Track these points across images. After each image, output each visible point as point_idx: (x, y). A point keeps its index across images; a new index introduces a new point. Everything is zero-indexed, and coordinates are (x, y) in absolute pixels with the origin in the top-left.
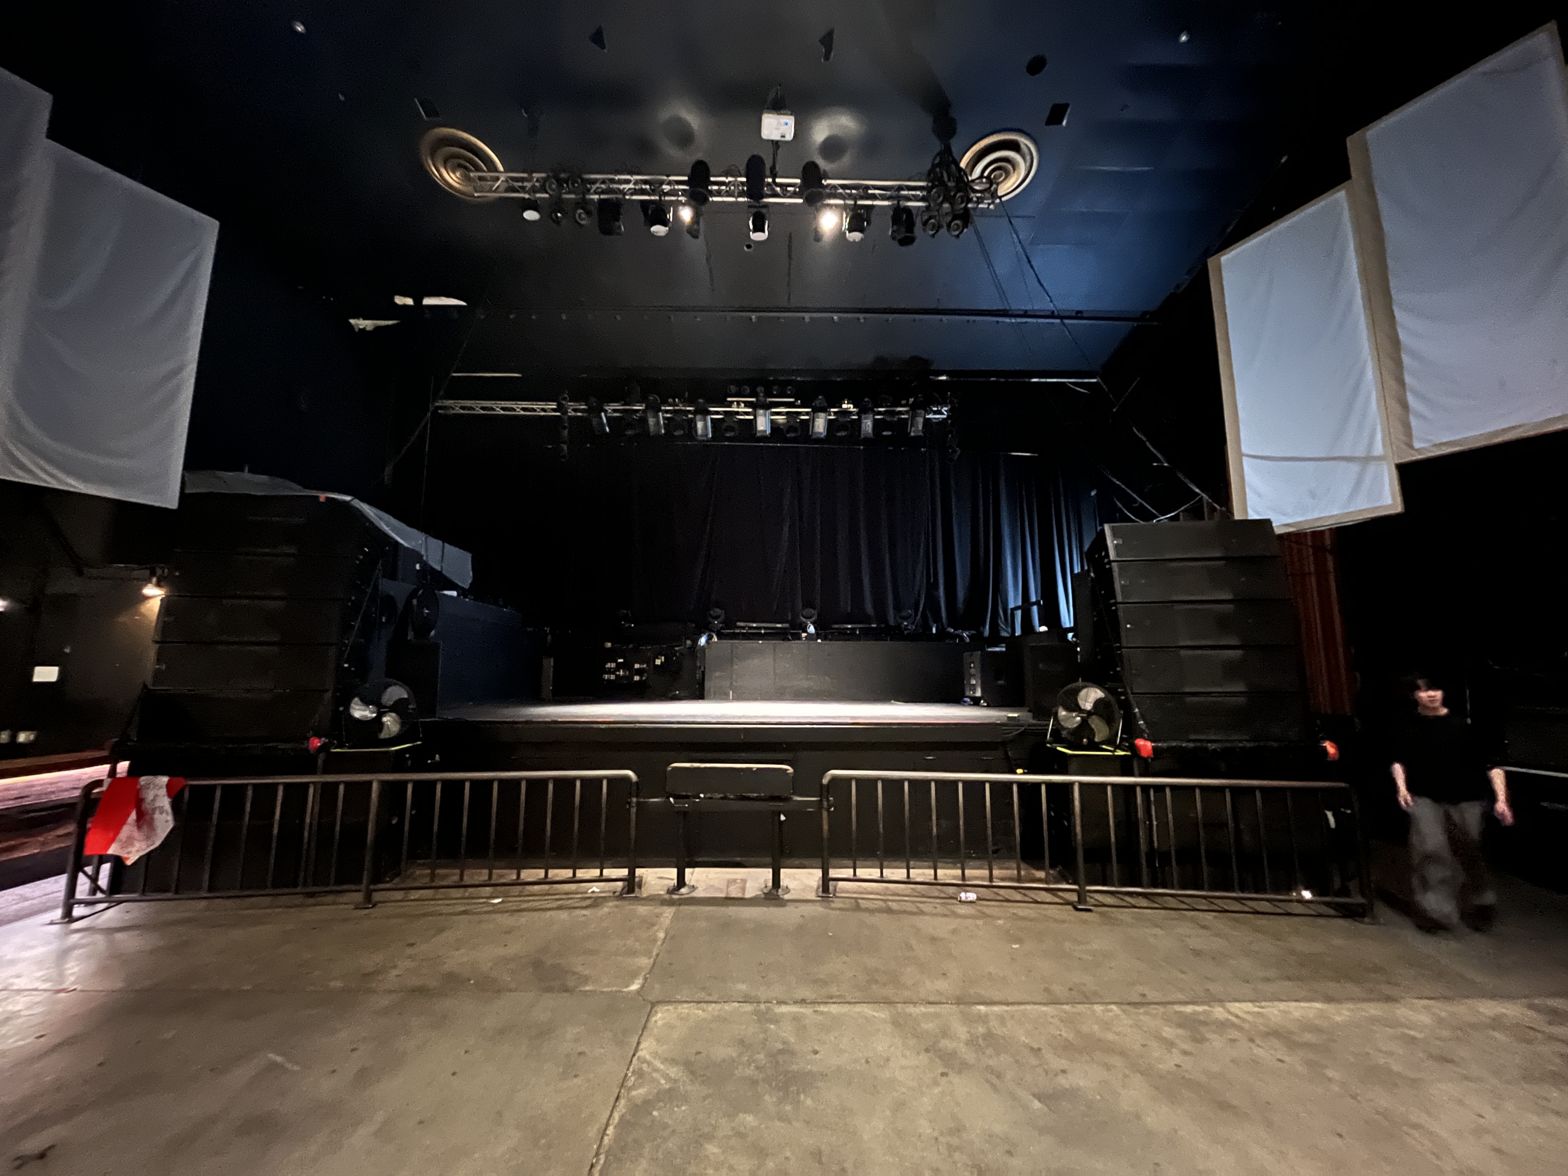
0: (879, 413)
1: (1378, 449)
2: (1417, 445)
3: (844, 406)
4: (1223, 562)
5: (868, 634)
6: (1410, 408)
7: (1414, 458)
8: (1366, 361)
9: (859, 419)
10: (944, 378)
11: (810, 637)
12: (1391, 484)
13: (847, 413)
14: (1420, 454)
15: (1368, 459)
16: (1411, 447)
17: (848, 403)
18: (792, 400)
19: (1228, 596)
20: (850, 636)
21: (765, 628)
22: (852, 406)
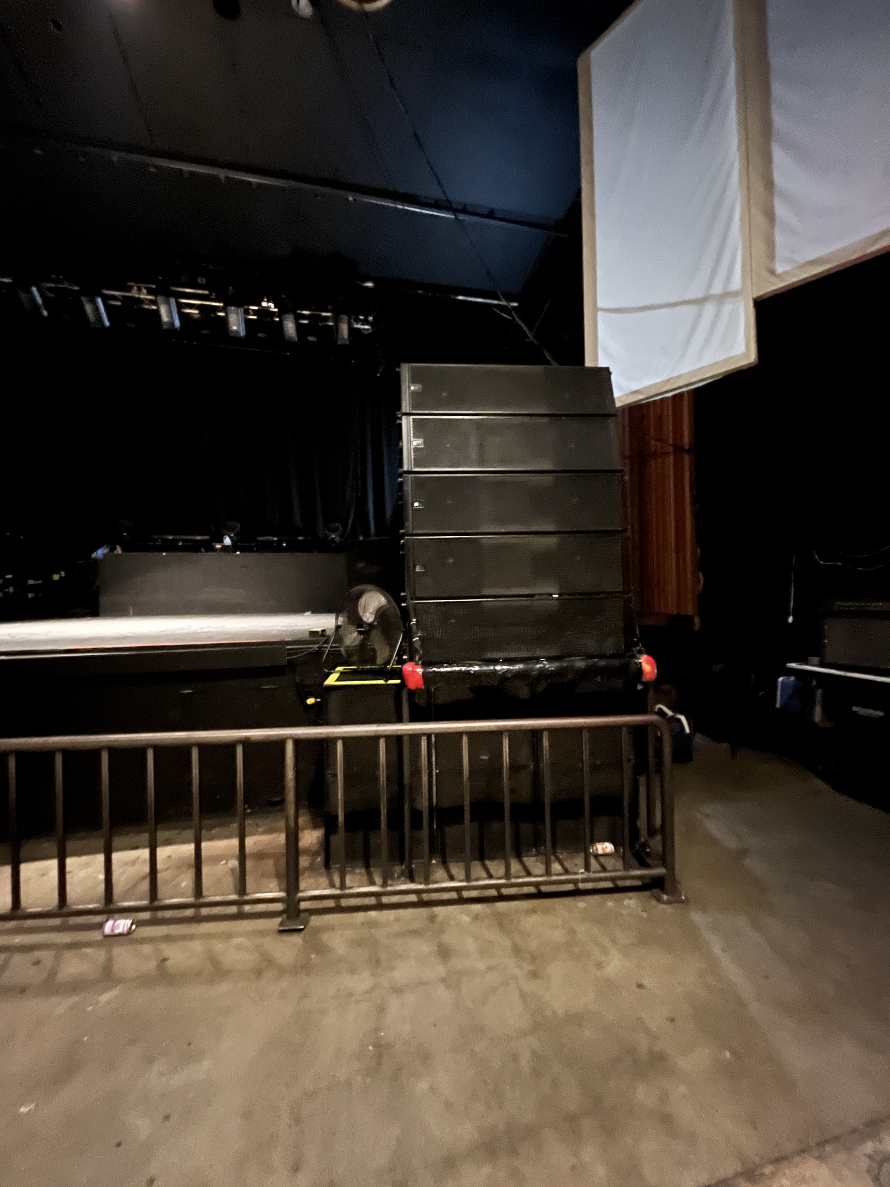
0: (304, 317)
1: (736, 283)
2: (780, 269)
3: (264, 304)
4: (546, 420)
5: (294, 547)
6: (776, 217)
7: (775, 288)
8: (732, 165)
9: (281, 321)
10: (370, 284)
11: (225, 549)
12: (747, 327)
13: (266, 310)
14: (782, 280)
15: (726, 295)
16: (772, 272)
17: (268, 301)
18: (206, 292)
19: (548, 466)
20: (275, 548)
21: (184, 541)
22: (272, 305)
